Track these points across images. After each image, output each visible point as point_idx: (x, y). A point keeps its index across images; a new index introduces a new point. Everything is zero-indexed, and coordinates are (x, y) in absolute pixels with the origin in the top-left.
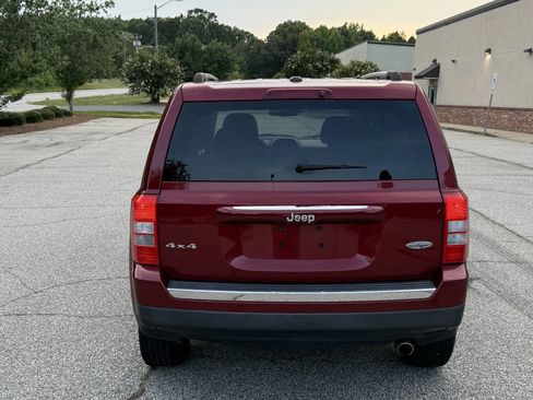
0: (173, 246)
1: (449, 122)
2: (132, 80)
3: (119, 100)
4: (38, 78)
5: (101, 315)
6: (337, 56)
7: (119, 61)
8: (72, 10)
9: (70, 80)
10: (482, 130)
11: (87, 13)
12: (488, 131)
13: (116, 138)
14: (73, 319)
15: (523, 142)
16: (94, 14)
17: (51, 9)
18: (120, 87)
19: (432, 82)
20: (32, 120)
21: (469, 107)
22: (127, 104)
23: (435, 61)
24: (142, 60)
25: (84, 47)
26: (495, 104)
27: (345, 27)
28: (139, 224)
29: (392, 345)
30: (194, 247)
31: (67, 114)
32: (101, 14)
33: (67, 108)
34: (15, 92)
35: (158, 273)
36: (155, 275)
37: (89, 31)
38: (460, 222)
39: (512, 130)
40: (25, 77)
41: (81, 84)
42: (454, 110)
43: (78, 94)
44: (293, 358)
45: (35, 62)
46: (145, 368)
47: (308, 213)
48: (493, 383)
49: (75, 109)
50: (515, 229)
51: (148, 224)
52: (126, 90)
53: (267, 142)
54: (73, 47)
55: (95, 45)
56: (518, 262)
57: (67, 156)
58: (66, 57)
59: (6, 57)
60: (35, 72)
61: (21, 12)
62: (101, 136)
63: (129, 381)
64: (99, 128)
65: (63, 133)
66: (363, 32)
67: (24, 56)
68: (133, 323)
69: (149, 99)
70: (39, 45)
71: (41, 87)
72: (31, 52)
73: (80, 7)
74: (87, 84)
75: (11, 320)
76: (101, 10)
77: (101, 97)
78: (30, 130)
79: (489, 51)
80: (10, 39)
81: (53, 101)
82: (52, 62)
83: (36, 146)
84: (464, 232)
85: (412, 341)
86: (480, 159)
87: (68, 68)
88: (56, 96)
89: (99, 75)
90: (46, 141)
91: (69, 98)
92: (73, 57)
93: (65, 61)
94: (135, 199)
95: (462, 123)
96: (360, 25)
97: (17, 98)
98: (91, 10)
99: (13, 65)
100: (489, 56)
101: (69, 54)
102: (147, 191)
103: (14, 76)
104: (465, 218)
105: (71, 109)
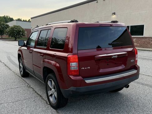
0: (83, 68)
6: (8, 24)
23: (37, 26)
27: (4, 16)
30: (89, 68)
35: (81, 77)
47: (116, 55)
66: (10, 18)
96: (9, 16)
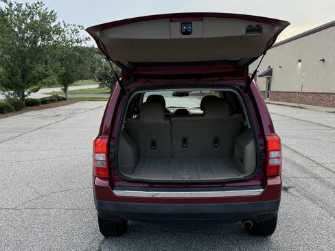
1: (278, 101)
2: (100, 80)
3: (93, 91)
4: (48, 79)
5: (78, 208)
7: (93, 70)
8: (67, 42)
9: (66, 81)
10: (297, 105)
11: (76, 44)
12: (301, 105)
13: (90, 112)
14: (62, 211)
15: (321, 111)
16: (79, 45)
17: (55, 41)
18: (94, 84)
19: (268, 78)
20: (44, 102)
21: (290, 92)
22: (98, 93)
23: (269, 67)
24: (106, 69)
25: (74, 62)
26: (305, 90)
28: (98, 155)
29: (240, 222)
31: (64, 99)
32: (83, 45)
33: (64, 96)
34: (35, 87)
35: (108, 182)
36: (106, 183)
37: (77, 53)
38: (277, 152)
39: (314, 105)
40: (41, 79)
41: (72, 82)
42: (281, 94)
43: (70, 88)
44: (186, 232)
45: (47, 71)
46: (102, 237)
48: (300, 245)
49: (69, 96)
50: (316, 160)
51: (102, 155)
52: (97, 86)
53: (172, 111)
54: (68, 63)
55: (80, 61)
56: (316, 178)
57: (63, 122)
58: (63, 68)
59: (31, 68)
60: (46, 76)
61: (39, 44)
62: (82, 111)
63: (93, 245)
64: (81, 107)
65: (62, 109)
67: (40, 68)
68: (96, 213)
69: (110, 90)
70: (49, 61)
71: (50, 85)
72: (44, 66)
73: (71, 41)
74: (75, 83)
75: (28, 211)
76: (83, 42)
77: (82, 90)
78: (43, 109)
79: (300, 61)
80: (33, 58)
81: (56, 93)
82: (56, 71)
83: (46, 117)
84: (278, 158)
85: (252, 220)
86: (296, 121)
87: (65, 74)
88: (58, 90)
89: (82, 78)
90: (52, 114)
91: (65, 90)
92: (67, 68)
93: (63, 70)
94: (95, 141)
95: (286, 101)
97: (36, 91)
98: (78, 42)
99: (34, 72)
100: (300, 64)
101: (65, 66)
102: (102, 136)
103: (34, 78)
104: (279, 150)
105: (66, 96)
